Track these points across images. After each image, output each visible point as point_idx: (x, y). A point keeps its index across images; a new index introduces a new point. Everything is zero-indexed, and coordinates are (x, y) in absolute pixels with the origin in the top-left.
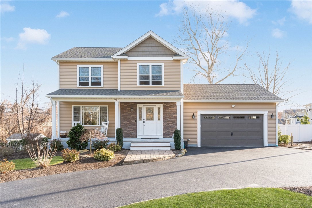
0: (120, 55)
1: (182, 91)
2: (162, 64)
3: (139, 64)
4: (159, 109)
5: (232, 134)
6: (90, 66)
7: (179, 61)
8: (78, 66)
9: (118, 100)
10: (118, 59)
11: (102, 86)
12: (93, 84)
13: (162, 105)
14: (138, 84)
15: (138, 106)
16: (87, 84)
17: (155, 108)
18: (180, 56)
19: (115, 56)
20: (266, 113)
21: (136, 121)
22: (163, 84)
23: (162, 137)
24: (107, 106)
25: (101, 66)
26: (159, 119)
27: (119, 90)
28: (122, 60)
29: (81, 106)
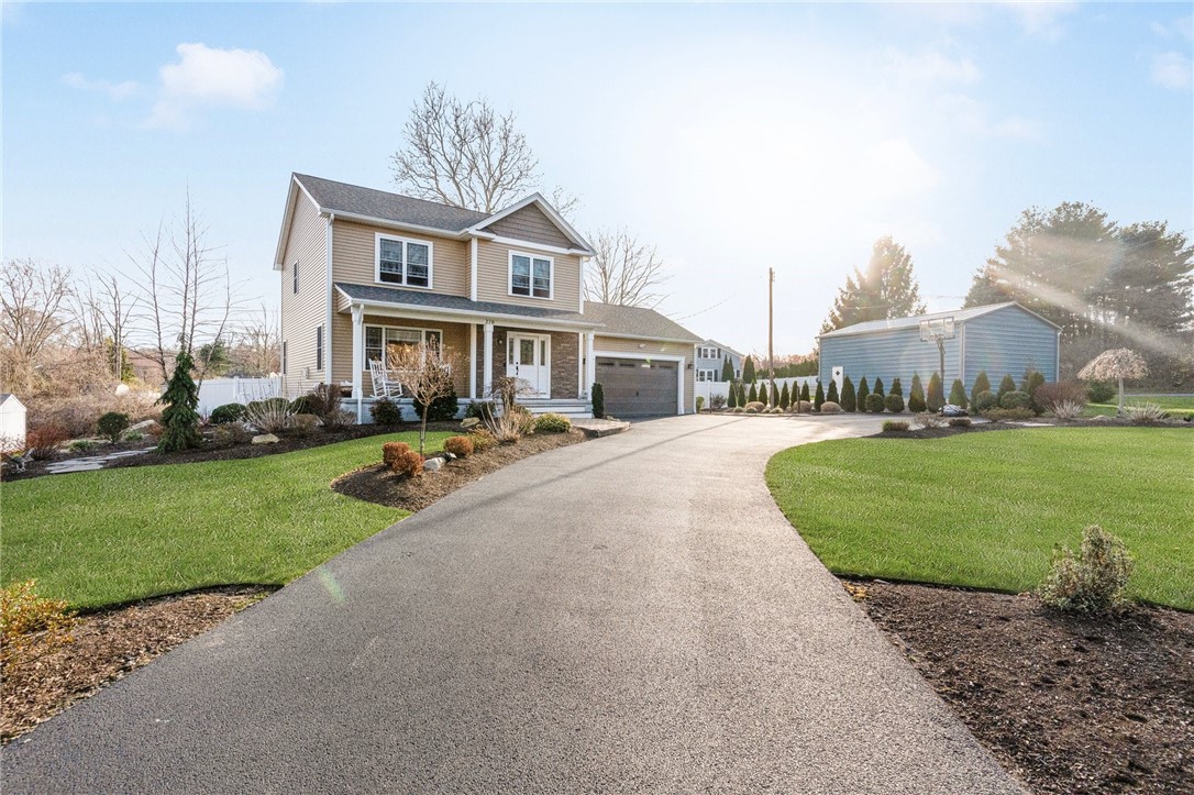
0: (482, 230)
1: (581, 312)
2: (551, 259)
3: (511, 253)
4: (543, 343)
5: (638, 394)
6: (405, 240)
7: (578, 257)
8: (379, 236)
9: (493, 322)
10: (474, 236)
11: (430, 286)
12: (410, 281)
13: (549, 336)
14: (510, 293)
15: (510, 335)
16: (398, 279)
17: (537, 340)
18: (585, 250)
19: (472, 230)
20: (682, 360)
21: (505, 365)
22: (552, 297)
23: (549, 397)
24: (441, 331)
25: (430, 244)
26: (543, 364)
27: (474, 298)
28: (481, 240)
29: (384, 327)
